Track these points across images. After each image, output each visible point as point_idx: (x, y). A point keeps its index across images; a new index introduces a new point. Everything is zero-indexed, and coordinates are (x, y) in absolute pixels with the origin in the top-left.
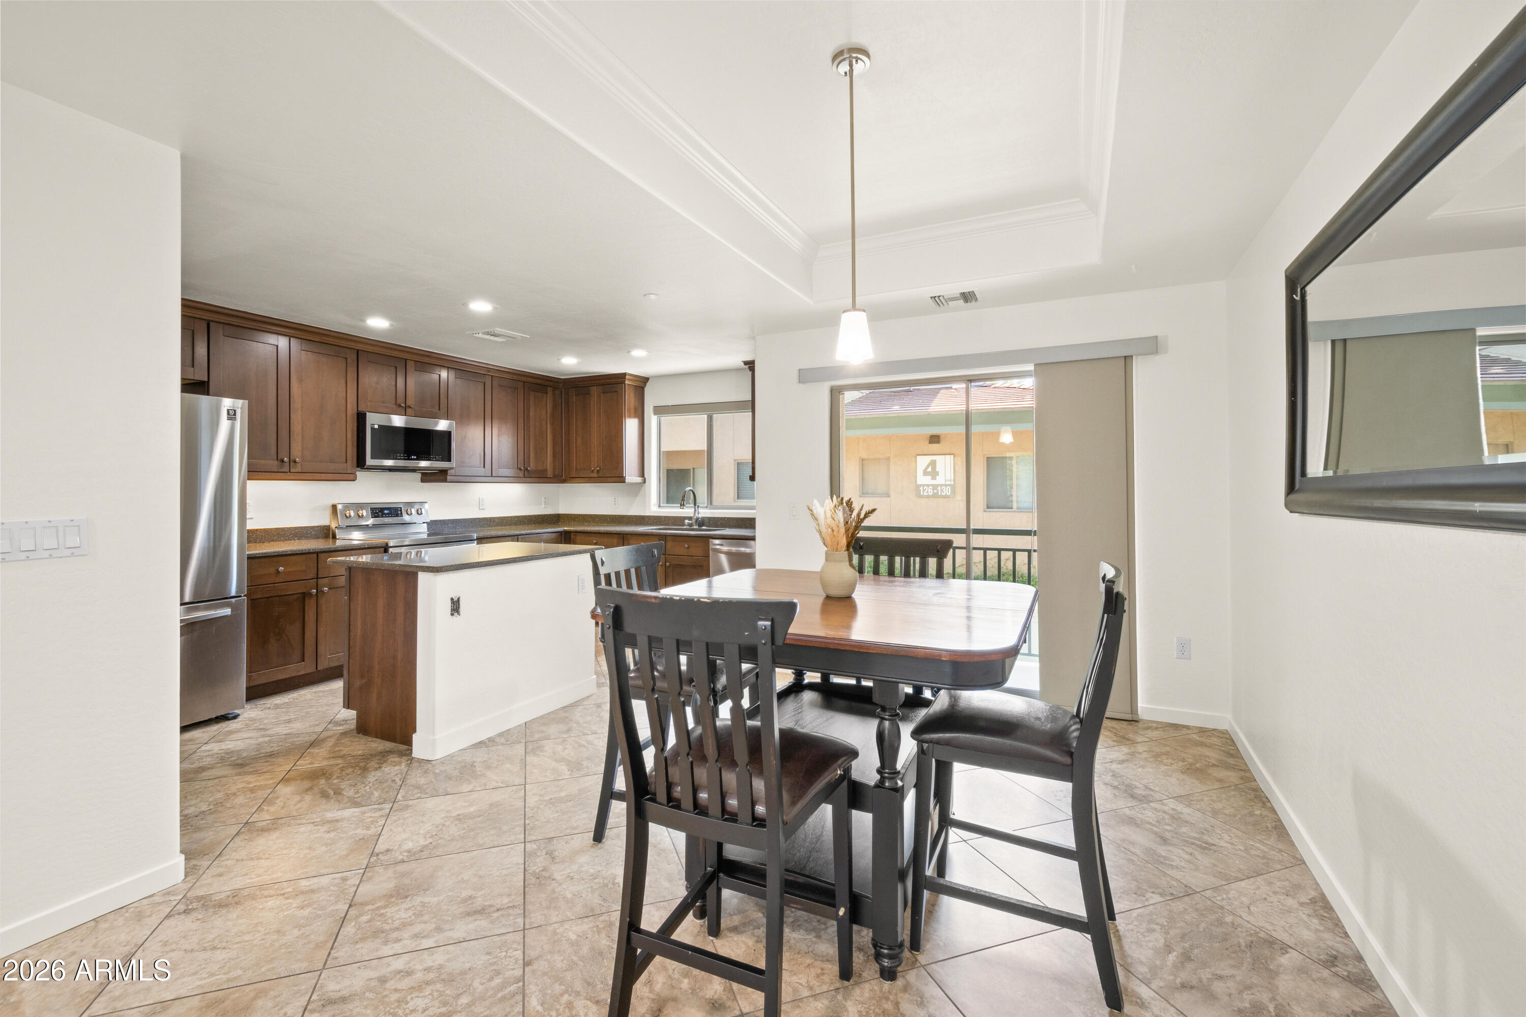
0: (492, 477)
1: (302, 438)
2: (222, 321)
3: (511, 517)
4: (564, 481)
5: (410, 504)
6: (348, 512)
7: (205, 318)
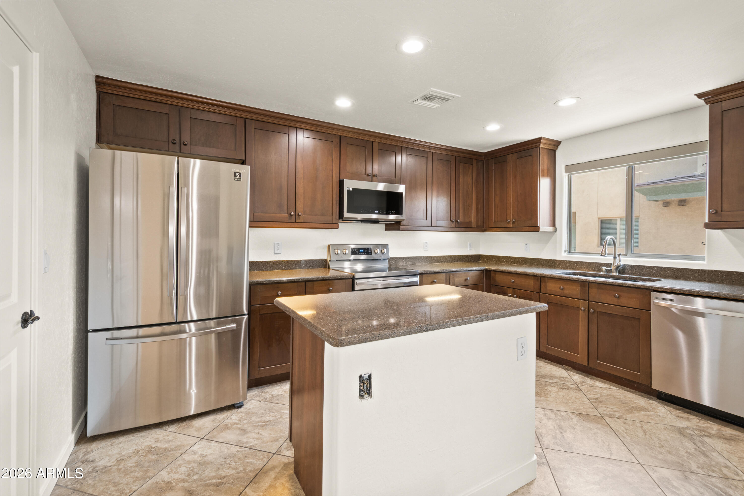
0: (432, 227)
1: (304, 198)
2: (254, 118)
3: (446, 256)
4: (484, 231)
5: (377, 246)
6: (336, 250)
7: (243, 116)
